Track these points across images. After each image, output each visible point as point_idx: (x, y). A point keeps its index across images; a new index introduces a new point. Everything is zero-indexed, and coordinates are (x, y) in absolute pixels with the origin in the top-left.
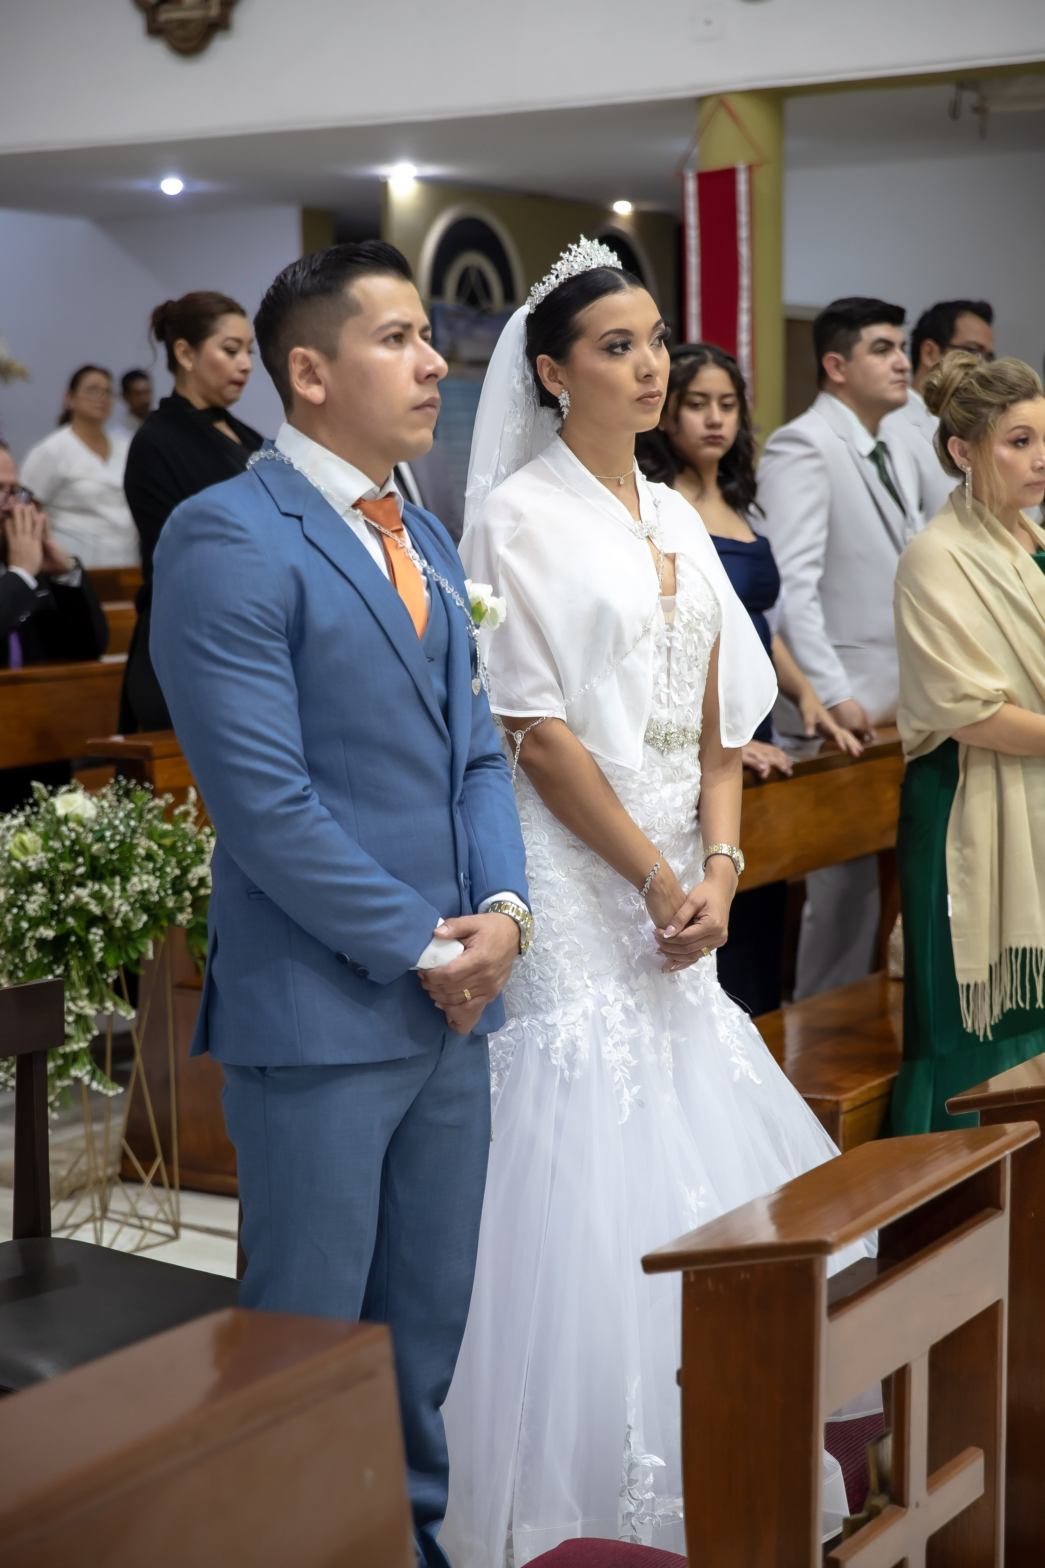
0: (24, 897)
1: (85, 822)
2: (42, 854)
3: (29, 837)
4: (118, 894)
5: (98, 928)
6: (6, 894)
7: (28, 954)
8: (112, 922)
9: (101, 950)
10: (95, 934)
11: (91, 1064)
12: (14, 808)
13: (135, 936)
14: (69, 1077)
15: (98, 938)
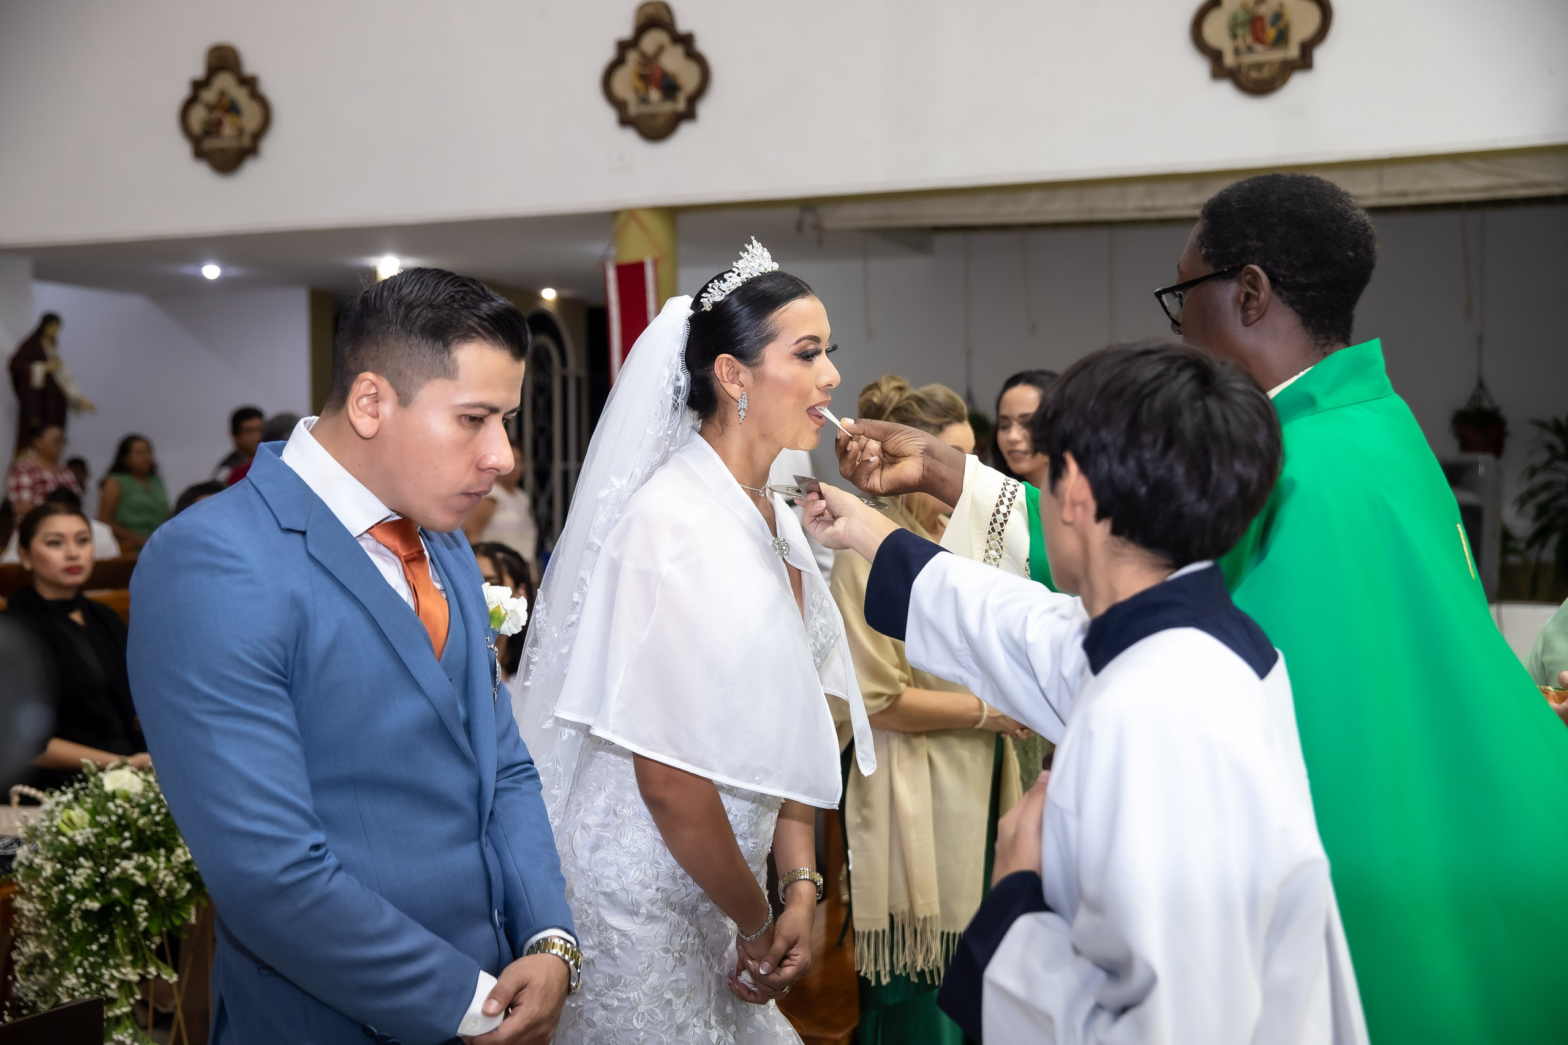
0: (70, 871)
1: (132, 798)
2: (89, 830)
3: (78, 814)
4: (162, 866)
5: (143, 898)
6: (53, 868)
7: (73, 925)
8: (157, 892)
9: (145, 919)
10: (140, 904)
11: (133, 1028)
12: (63, 785)
13: (179, 903)
15: (142, 908)
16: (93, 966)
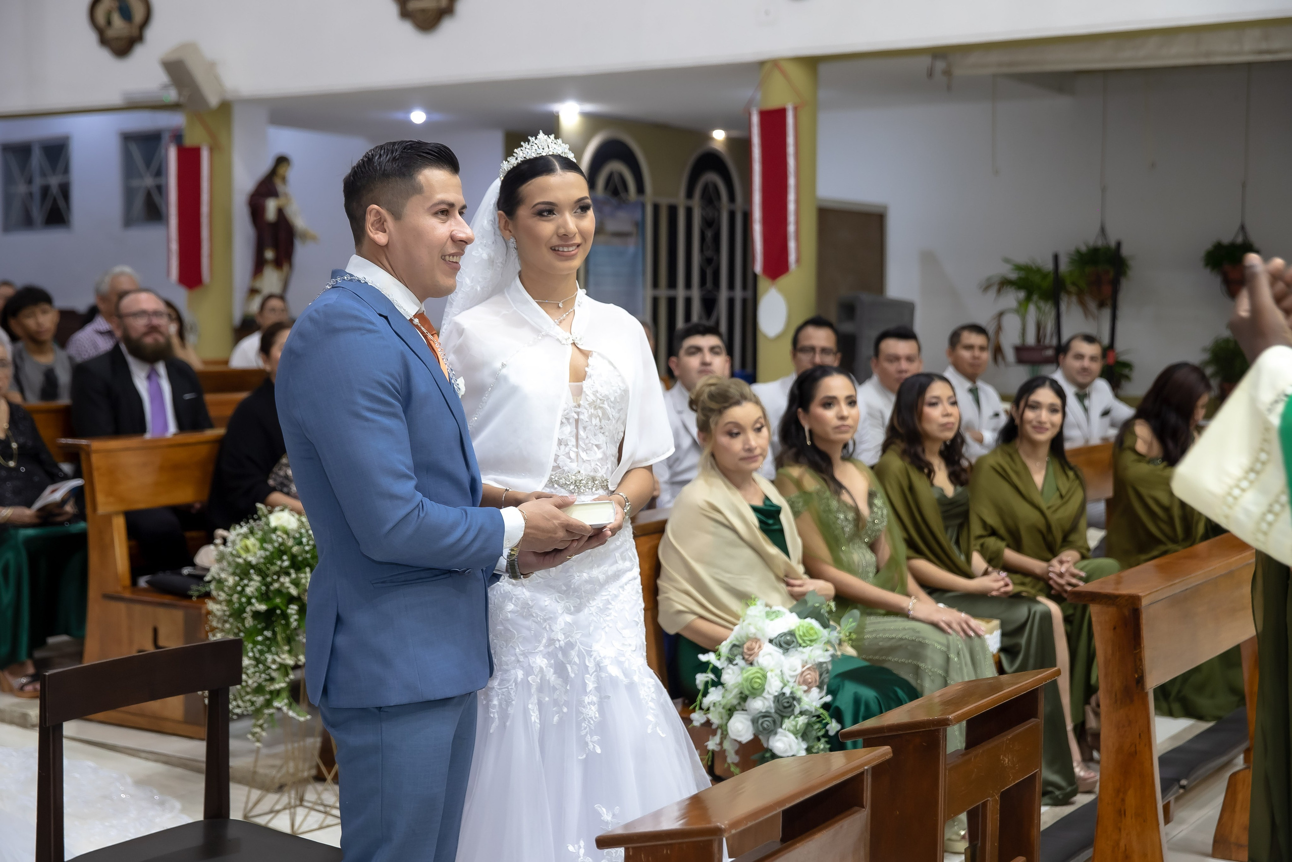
0: (245, 583)
1: (289, 530)
2: (258, 554)
3: (251, 542)
5: (294, 604)
6: (234, 580)
7: (247, 622)
9: (296, 620)
10: (292, 609)
11: (288, 699)
12: (242, 521)
14: (273, 707)
15: (293, 612)
16: (261, 652)
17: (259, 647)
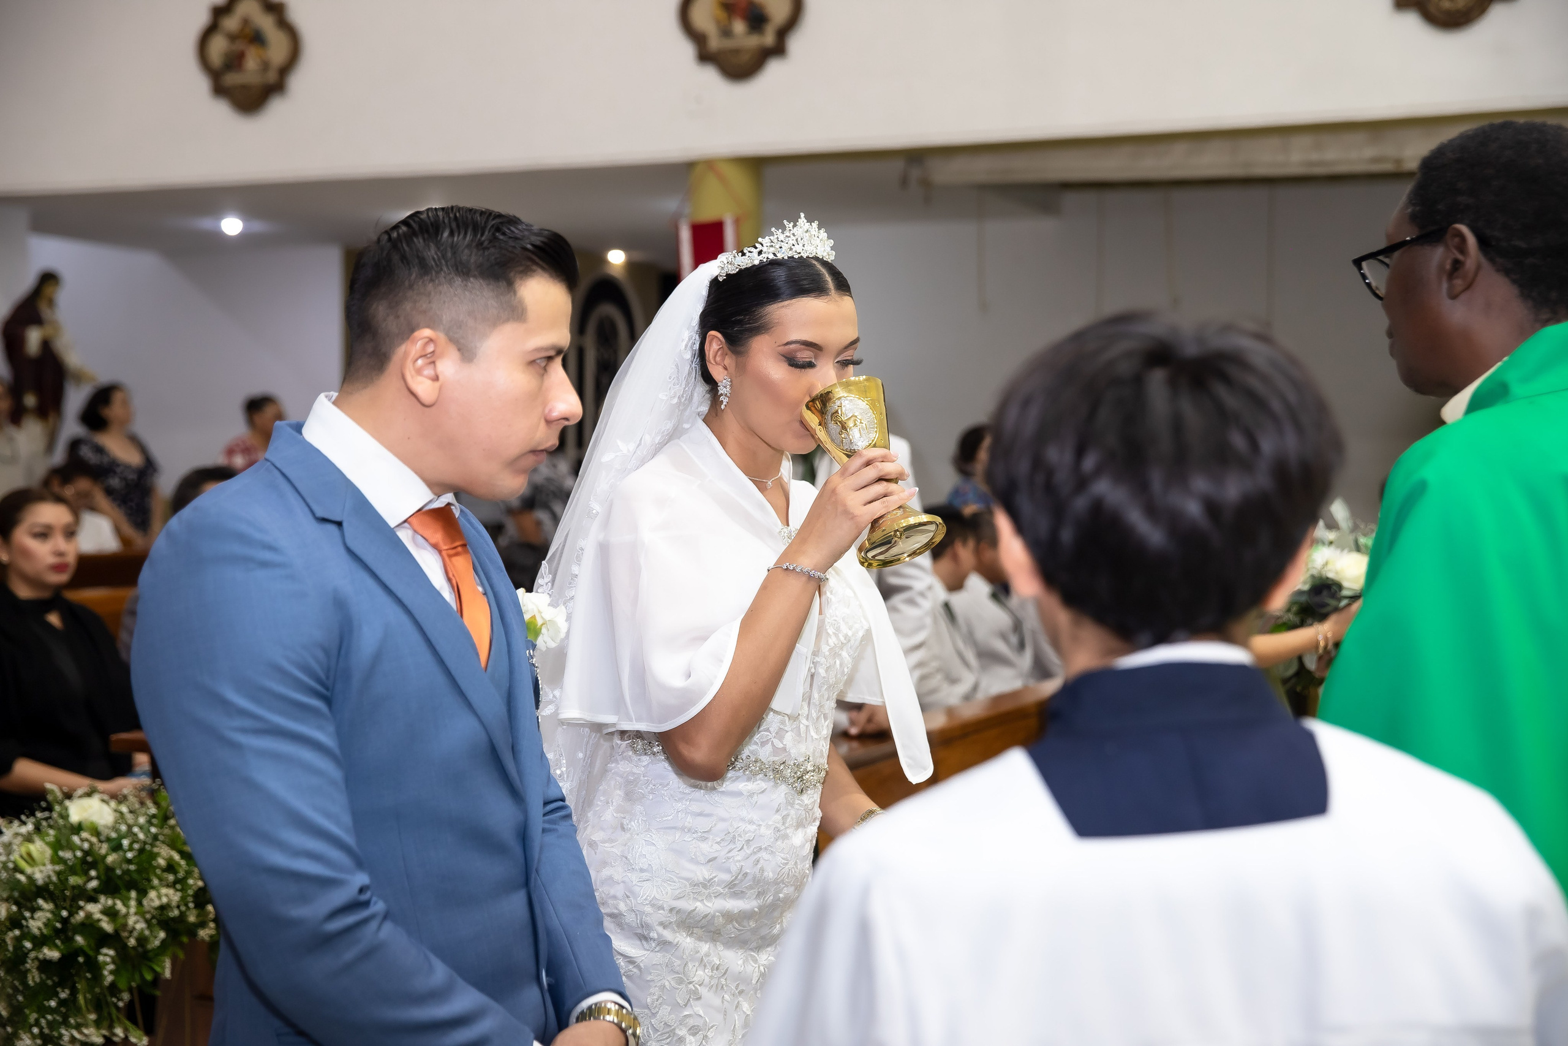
0: (27, 914)
1: (100, 829)
2: (50, 867)
4: (133, 910)
5: (109, 947)
6: (8, 910)
7: (30, 977)
8: (126, 941)
9: (111, 972)
10: (106, 955)
12: (23, 814)
13: (151, 954)
15: (108, 959)
16: (50, 1024)
17: (49, 1017)
